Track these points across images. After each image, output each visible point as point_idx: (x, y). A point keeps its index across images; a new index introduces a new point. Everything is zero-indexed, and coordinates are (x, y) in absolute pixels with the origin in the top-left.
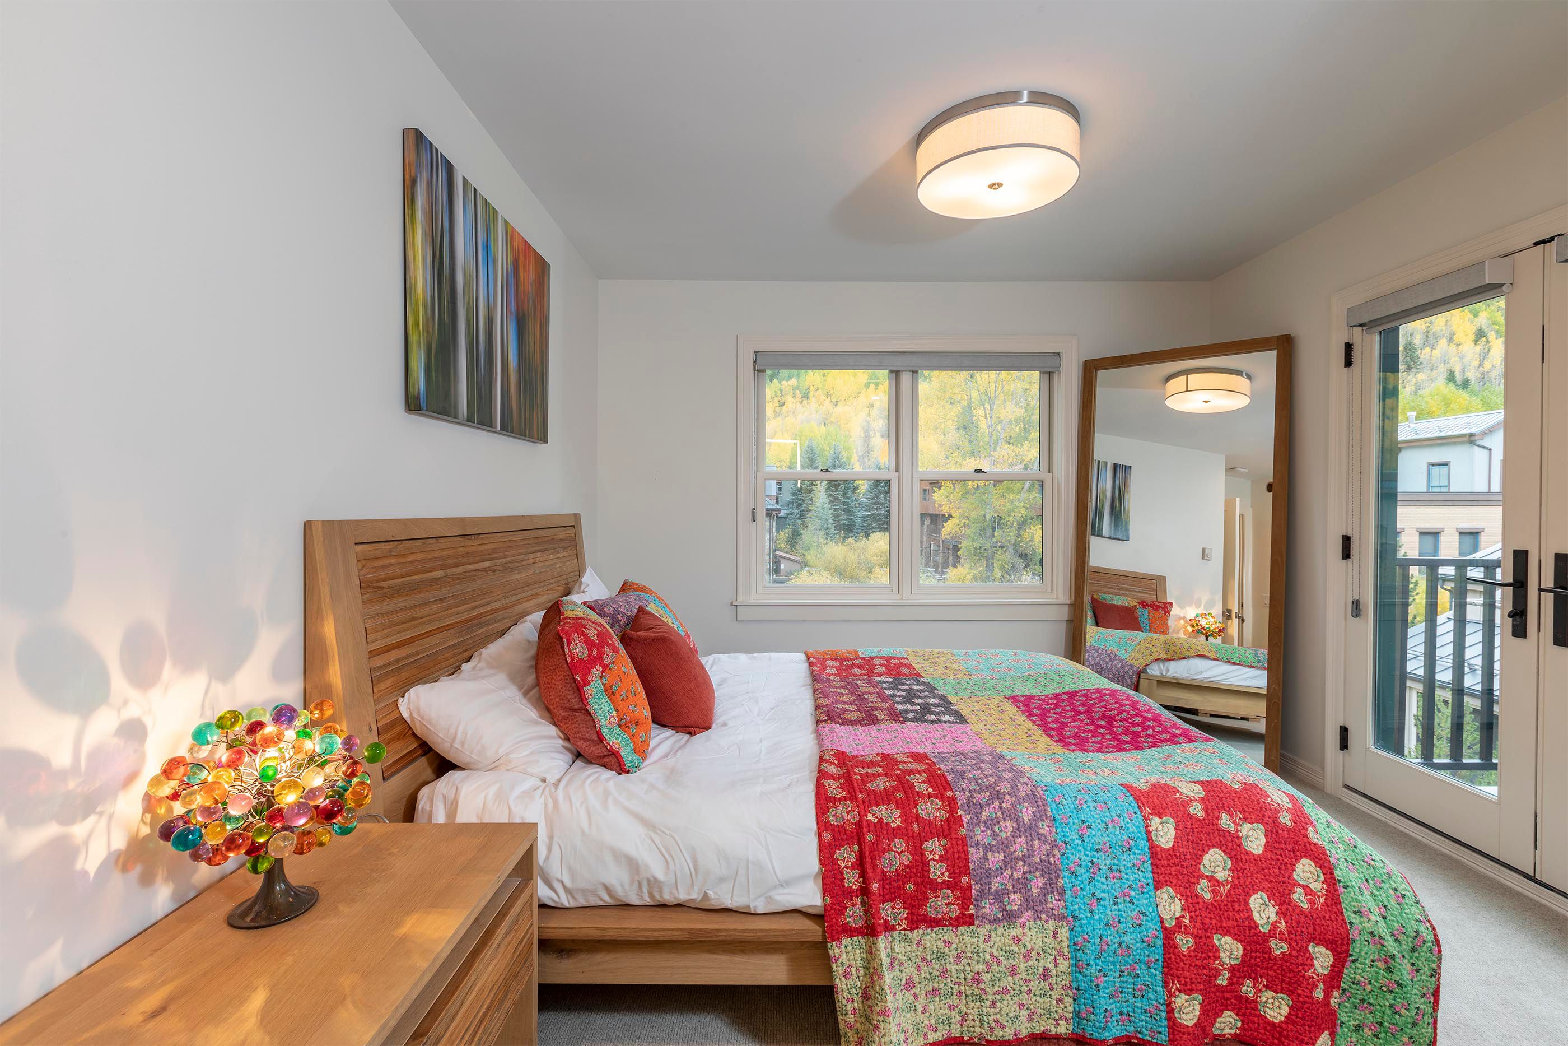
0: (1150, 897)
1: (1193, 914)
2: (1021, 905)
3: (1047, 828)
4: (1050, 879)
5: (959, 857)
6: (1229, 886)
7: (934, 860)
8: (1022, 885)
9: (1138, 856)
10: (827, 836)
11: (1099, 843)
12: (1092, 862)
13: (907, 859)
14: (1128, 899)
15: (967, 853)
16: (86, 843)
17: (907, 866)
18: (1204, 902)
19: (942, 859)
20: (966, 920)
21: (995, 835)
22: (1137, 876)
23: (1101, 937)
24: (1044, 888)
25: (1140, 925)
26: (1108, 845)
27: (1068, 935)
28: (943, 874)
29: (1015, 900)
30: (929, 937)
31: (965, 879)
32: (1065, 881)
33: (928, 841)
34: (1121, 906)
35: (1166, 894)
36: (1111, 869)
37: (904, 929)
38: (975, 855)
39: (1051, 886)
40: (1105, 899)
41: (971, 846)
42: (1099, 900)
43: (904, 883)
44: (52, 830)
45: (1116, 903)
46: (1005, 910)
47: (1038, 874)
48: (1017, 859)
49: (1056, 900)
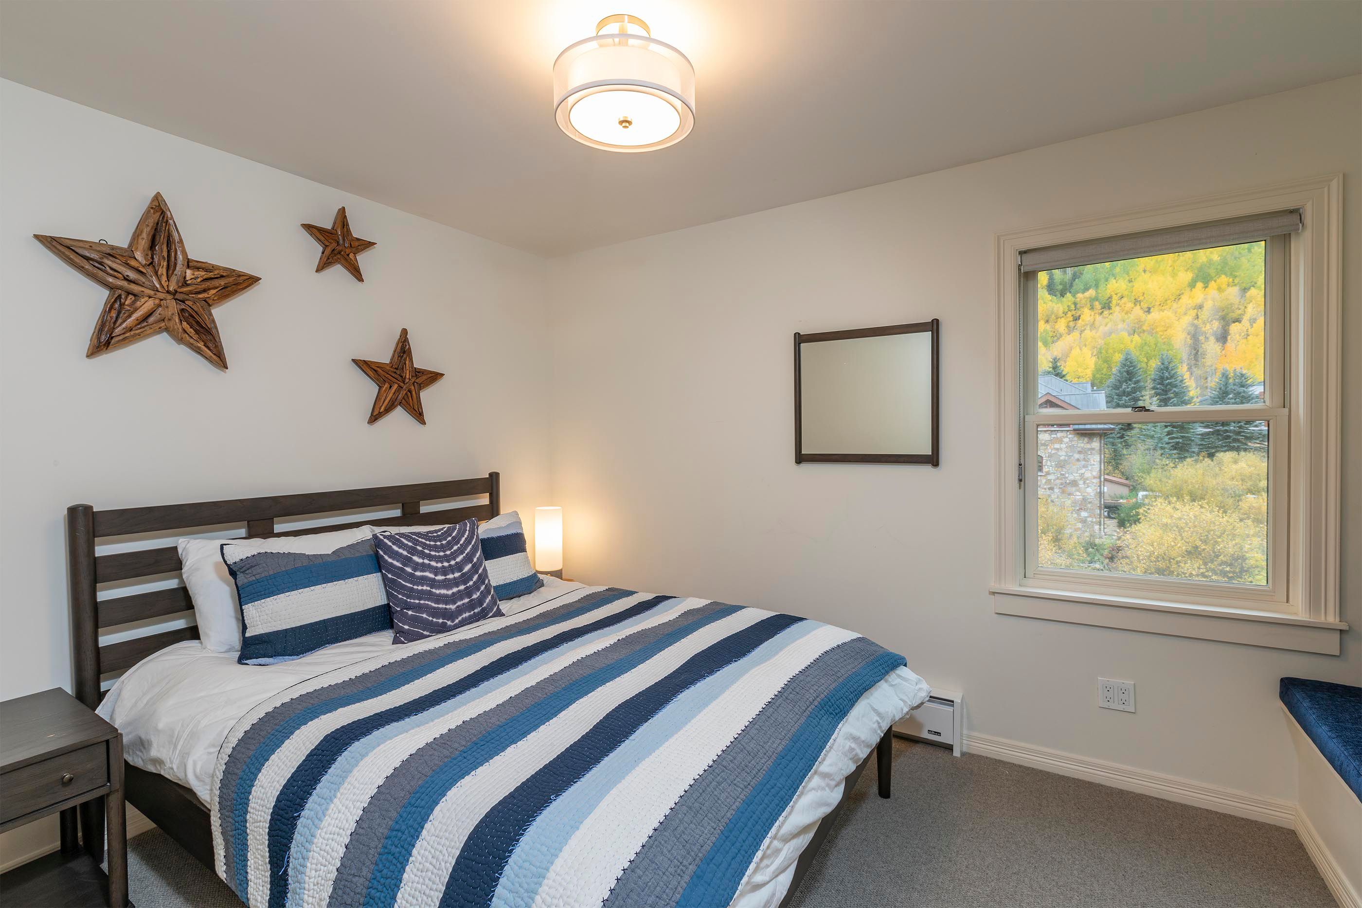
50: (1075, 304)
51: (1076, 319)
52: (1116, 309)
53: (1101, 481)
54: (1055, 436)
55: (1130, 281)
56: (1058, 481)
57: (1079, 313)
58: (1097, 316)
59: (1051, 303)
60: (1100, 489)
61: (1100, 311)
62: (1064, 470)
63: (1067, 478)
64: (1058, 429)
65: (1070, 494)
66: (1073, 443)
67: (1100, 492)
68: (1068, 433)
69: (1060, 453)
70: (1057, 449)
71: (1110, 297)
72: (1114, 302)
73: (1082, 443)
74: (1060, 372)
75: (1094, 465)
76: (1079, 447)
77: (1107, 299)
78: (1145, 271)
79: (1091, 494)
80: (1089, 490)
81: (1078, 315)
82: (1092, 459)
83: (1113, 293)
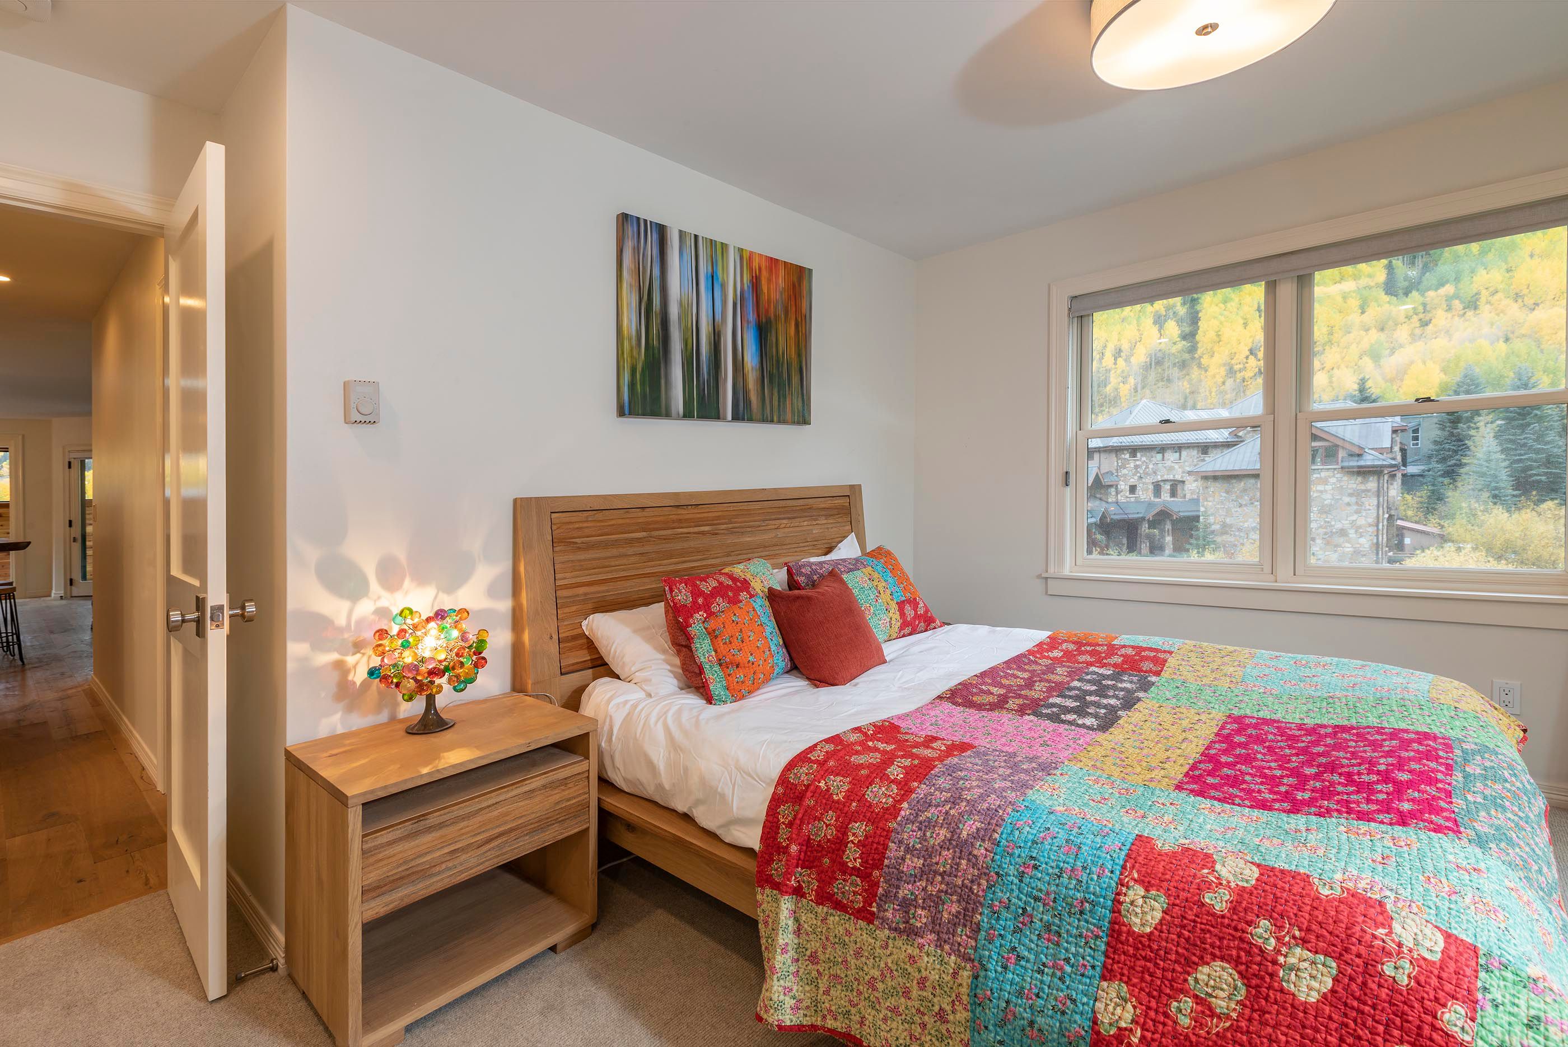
0: (1091, 985)
1: (1149, 1035)
2: (925, 924)
3: (983, 851)
4: (965, 909)
5: (876, 849)
6: (1228, 1024)
7: (853, 843)
8: (935, 902)
9: (1091, 927)
10: (781, 790)
11: (1040, 890)
12: (1024, 910)
13: (831, 833)
14: (1059, 974)
15: (886, 847)
16: (355, 667)
17: (829, 840)
18: (1174, 1028)
19: (860, 844)
20: (865, 915)
21: (923, 839)
22: (1081, 950)
23: (1008, 1002)
24: (957, 917)
25: (1063, 1013)
26: (1052, 896)
27: (969, 981)
28: (855, 860)
29: (921, 917)
30: (832, 918)
31: (876, 873)
32: (983, 918)
33: (856, 822)
34: (1047, 979)
35: (1113, 990)
36: (1048, 927)
37: (812, 900)
38: (893, 851)
39: (966, 917)
40: (1028, 961)
41: (893, 842)
42: (1019, 958)
43: (823, 856)
44: (335, 656)
45: (1041, 972)
46: (907, 922)
47: (955, 898)
48: (936, 872)
49: (966, 935)
50: (1424, 305)
51: (1424, 324)
52: (1485, 309)
53: (1378, 530)
54: (1318, 476)
55: (1509, 270)
56: (1321, 531)
57: (1428, 316)
58: (1456, 318)
59: (1388, 305)
60: (1378, 539)
61: (1461, 312)
62: (1330, 516)
63: (1333, 526)
64: (1321, 467)
65: (1336, 546)
66: (1342, 484)
67: (1377, 543)
68: (1336, 472)
69: (1324, 496)
70: (1321, 492)
71: (1478, 293)
72: (1483, 299)
73: (1353, 483)
74: (1368, 395)
75: (1369, 510)
76: (1350, 489)
77: (1472, 297)
78: (1532, 256)
79: (1366, 546)
80: (1362, 540)
81: (1427, 318)
82: (1367, 503)
83: (1481, 288)
